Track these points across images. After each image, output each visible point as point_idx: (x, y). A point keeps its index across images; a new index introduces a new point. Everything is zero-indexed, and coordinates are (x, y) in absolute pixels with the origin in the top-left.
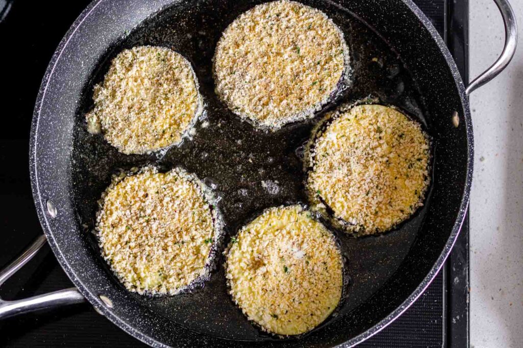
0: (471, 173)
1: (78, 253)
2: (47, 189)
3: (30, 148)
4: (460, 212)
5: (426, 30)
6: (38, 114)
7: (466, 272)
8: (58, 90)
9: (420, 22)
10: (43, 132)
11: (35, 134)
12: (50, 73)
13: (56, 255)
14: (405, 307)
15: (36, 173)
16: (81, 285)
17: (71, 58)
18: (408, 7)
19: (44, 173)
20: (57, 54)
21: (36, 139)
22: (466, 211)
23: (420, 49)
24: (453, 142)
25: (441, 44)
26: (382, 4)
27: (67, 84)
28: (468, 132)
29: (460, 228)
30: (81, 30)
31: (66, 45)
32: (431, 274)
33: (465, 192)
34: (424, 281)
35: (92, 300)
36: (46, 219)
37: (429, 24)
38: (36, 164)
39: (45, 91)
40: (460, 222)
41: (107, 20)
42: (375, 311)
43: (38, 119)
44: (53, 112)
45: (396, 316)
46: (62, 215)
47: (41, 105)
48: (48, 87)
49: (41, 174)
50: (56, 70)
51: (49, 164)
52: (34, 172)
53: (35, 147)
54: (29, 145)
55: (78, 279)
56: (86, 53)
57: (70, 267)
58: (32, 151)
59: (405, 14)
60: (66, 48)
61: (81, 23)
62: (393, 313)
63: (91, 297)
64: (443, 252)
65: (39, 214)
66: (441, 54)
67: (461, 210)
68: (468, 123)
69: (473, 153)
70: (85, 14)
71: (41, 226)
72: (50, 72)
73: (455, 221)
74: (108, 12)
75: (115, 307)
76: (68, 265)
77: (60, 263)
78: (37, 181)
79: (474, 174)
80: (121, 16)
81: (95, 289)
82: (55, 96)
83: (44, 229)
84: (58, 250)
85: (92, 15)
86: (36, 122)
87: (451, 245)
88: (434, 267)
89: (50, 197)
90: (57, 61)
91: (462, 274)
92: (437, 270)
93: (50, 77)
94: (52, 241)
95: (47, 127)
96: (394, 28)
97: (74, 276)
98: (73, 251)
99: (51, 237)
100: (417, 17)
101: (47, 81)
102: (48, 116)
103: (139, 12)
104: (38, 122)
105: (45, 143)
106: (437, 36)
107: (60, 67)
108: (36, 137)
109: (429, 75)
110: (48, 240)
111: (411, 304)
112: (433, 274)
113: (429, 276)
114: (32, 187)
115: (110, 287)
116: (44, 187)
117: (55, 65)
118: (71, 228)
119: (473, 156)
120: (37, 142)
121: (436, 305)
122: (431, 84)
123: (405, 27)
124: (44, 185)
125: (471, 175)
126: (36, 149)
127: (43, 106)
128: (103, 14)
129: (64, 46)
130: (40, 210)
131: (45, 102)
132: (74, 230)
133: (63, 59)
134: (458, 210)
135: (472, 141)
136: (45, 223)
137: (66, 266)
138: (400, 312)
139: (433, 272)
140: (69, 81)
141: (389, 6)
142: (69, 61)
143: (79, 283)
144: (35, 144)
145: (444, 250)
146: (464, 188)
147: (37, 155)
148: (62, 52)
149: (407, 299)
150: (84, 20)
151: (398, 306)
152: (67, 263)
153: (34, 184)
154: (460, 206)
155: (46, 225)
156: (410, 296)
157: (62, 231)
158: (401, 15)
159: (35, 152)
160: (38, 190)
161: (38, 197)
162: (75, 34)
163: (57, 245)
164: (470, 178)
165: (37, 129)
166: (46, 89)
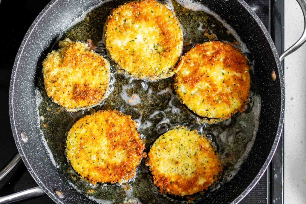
0: (283, 111)
1: (42, 164)
2: (21, 124)
3: (10, 101)
4: (276, 136)
5: (255, 20)
6: (14, 79)
7: (281, 171)
8: (26, 62)
9: (251, 15)
10: (17, 90)
11: (12, 92)
12: (20, 54)
13: (27, 168)
14: (243, 196)
15: (14, 116)
16: (43, 186)
17: (33, 42)
18: (243, 6)
19: (19, 115)
20: (24, 41)
21: (13, 95)
22: (280, 135)
23: (251, 31)
24: (273, 90)
25: (264, 30)
26: (227, 2)
27: (32, 58)
28: (281, 85)
29: (277, 146)
30: (39, 25)
31: (30, 35)
32: (259, 175)
33: (280, 123)
34: (254, 180)
35: (50, 195)
36: (20, 145)
37: (256, 17)
38: (13, 111)
39: (18, 65)
40: (277, 142)
41: (56, 17)
42: (225, 196)
43: (14, 83)
44: (23, 76)
45: (238, 202)
46: (31, 140)
47: (16, 73)
48: (19, 62)
49: (17, 116)
50: (24, 51)
51: (22, 108)
52: (12, 116)
53: (13, 100)
54: (9, 99)
55: (41, 182)
56: (43, 37)
57: (36, 175)
58: (10, 103)
59: (242, 10)
60: (30, 37)
61: (39, 21)
62: (236, 200)
63: (49, 193)
64: (266, 161)
65: (16, 142)
66: (264, 35)
67: (277, 135)
68: (281, 80)
69: (285, 99)
70: (41, 15)
71: (17, 149)
72: (20, 52)
73: (274, 141)
74: (56, 12)
75: (65, 197)
76: (35, 174)
77: (30, 172)
78: (14, 121)
79: (285, 112)
80: (64, 14)
81: (52, 187)
82: (25, 66)
83: (19, 151)
84: (28, 164)
85: (46, 15)
86: (12, 84)
87: (271, 157)
88: (261, 171)
89: (23, 130)
90: (24, 46)
91: (279, 172)
92: (263, 172)
93: (21, 56)
94: (24, 159)
95: (20, 86)
96: (234, 18)
97: (39, 180)
98: (38, 163)
99: (24, 156)
100: (249, 13)
101: (19, 58)
102: (20, 79)
103: (76, 10)
104: (14, 85)
105: (19, 96)
106: (261, 24)
107: (27, 48)
108: (13, 94)
109: (257, 47)
110: (22, 158)
111: (247, 194)
112: (260, 175)
113: (258, 176)
114: (11, 125)
115: (62, 184)
116: (19, 124)
117: (23, 48)
118: (37, 147)
119: (285, 100)
120: (14, 97)
121: (263, 191)
122: (258, 52)
123: (242, 17)
124: (19, 123)
125: (284, 112)
126: (13, 101)
127: (17, 73)
128: (53, 14)
129: (28, 36)
130: (17, 140)
131: (18, 71)
132: (39, 148)
133: (29, 44)
134: (276, 134)
135: (284, 91)
136: (20, 148)
137: (34, 174)
138: (240, 199)
139: (260, 174)
140: (33, 55)
141: (232, 4)
142: (32, 44)
143: (42, 185)
144: (13, 98)
145: (267, 160)
146: (279, 121)
147: (14, 105)
148: (27, 40)
149: (244, 191)
150: (40, 19)
151: (239, 195)
152: (34, 172)
153: (12, 123)
154: (277, 132)
155: (20, 149)
156: (246, 189)
157: (31, 150)
158: (239, 10)
159: (13, 103)
160: (15, 127)
161: (15, 131)
162: (35, 28)
163: (28, 161)
164: (283, 114)
165: (13, 89)
166: (18, 63)
